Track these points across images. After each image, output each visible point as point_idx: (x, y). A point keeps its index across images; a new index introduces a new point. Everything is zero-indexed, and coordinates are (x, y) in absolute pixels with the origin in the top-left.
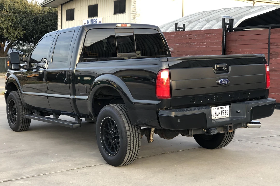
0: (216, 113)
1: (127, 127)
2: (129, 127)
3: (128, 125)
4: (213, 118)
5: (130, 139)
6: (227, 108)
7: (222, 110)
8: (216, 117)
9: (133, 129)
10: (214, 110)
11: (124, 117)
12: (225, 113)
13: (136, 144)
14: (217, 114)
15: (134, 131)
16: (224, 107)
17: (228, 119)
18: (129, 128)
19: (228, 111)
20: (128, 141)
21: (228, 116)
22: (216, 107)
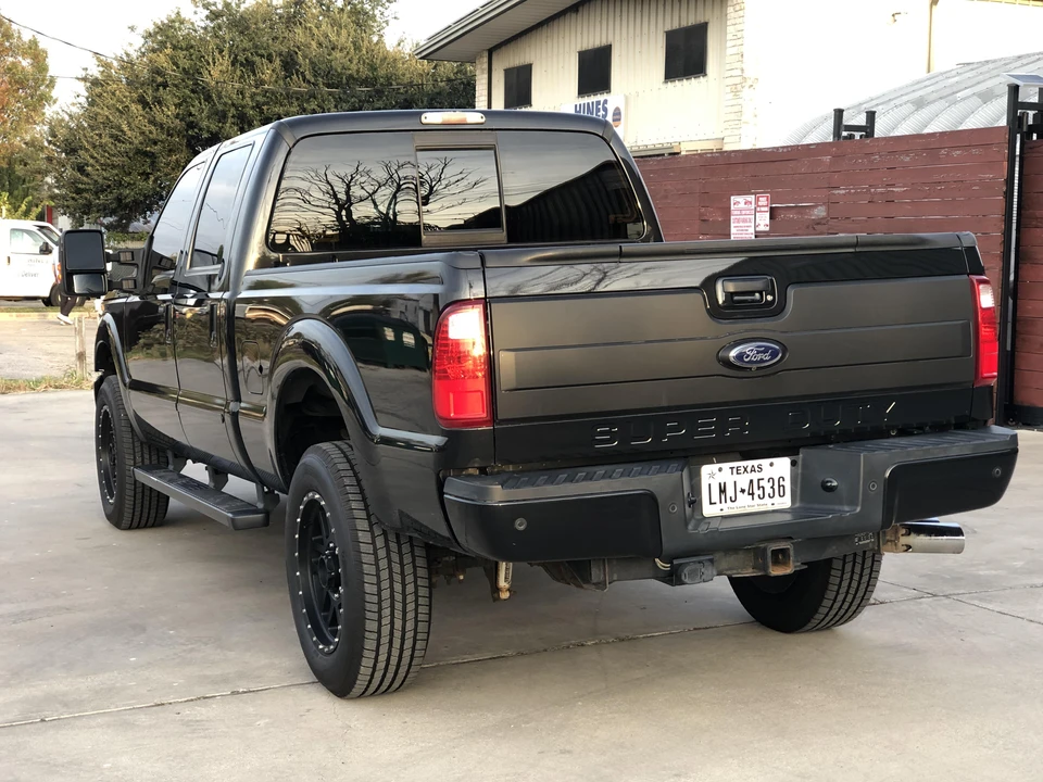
0: (723, 490)
1: (364, 537)
2: (373, 538)
3: (371, 531)
4: (708, 510)
5: (374, 589)
6: (781, 467)
7: (755, 476)
8: (723, 505)
9: (394, 546)
10: (712, 475)
11: (359, 497)
12: (768, 490)
13: (404, 613)
14: (730, 492)
15: (395, 557)
16: (765, 462)
17: (787, 518)
18: (374, 543)
19: (787, 484)
20: (368, 598)
21: (785, 502)
22: (726, 466)
